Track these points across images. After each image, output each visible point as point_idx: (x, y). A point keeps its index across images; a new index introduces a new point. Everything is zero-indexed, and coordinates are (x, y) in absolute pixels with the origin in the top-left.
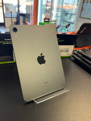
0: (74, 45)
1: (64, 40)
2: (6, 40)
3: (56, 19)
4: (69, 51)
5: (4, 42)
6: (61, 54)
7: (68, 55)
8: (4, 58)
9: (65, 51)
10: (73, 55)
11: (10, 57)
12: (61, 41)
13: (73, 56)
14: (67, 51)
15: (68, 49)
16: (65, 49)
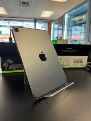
0: (88, 56)
1: (77, 50)
3: (67, 38)
4: (83, 62)
6: (75, 65)
7: (83, 66)
9: (79, 62)
10: (88, 65)
12: (74, 51)
13: (88, 67)
14: (81, 62)
15: (82, 60)
16: (79, 60)
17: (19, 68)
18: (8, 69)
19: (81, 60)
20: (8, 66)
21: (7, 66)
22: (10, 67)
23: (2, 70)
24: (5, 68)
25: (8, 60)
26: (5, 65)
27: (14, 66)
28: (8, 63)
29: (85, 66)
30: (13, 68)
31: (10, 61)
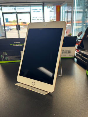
2: (15, 43)
4: (71, 53)
5: (14, 44)
6: (64, 55)
8: (14, 57)
11: (18, 56)
14: (69, 52)
16: (67, 50)
17: (13, 58)
18: (4, 60)
19: (69, 50)
20: (4, 58)
22: (6, 58)
24: (2, 59)
25: (3, 53)
26: (2, 57)
27: (9, 57)
28: (4, 55)
29: (73, 56)
30: (9, 59)
31: (6, 53)
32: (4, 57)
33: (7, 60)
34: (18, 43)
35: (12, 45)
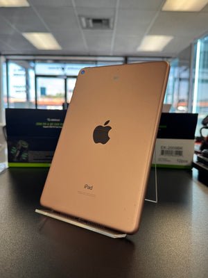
0: (195, 140)
1: (166, 127)
2: (49, 120)
4: (183, 154)
5: (45, 124)
6: (165, 160)
7: (184, 164)
8: (42, 154)
9: (174, 153)
14: (179, 153)
15: (181, 148)
16: (173, 148)
17: (39, 157)
18: (20, 160)
19: (177, 148)
20: (20, 154)
21: (18, 154)
22: (24, 156)
23: (10, 161)
24: (14, 157)
25: (19, 143)
26: (15, 151)
27: (30, 155)
28: (20, 148)
29: (189, 163)
30: (29, 159)
31: (24, 143)
32: (19, 152)
33: (26, 161)
34: (55, 120)
35: (40, 124)
